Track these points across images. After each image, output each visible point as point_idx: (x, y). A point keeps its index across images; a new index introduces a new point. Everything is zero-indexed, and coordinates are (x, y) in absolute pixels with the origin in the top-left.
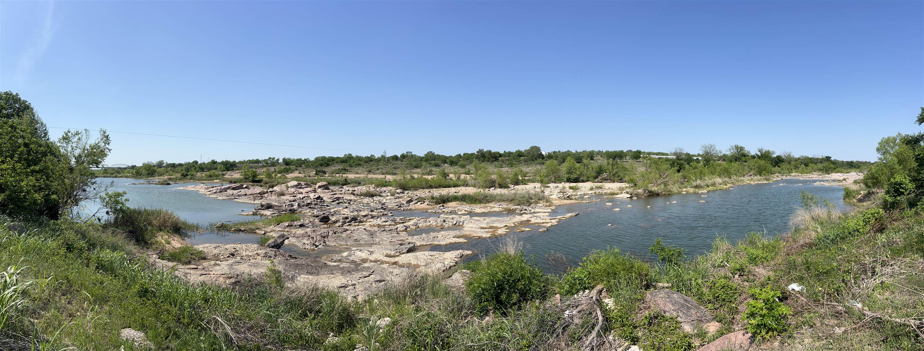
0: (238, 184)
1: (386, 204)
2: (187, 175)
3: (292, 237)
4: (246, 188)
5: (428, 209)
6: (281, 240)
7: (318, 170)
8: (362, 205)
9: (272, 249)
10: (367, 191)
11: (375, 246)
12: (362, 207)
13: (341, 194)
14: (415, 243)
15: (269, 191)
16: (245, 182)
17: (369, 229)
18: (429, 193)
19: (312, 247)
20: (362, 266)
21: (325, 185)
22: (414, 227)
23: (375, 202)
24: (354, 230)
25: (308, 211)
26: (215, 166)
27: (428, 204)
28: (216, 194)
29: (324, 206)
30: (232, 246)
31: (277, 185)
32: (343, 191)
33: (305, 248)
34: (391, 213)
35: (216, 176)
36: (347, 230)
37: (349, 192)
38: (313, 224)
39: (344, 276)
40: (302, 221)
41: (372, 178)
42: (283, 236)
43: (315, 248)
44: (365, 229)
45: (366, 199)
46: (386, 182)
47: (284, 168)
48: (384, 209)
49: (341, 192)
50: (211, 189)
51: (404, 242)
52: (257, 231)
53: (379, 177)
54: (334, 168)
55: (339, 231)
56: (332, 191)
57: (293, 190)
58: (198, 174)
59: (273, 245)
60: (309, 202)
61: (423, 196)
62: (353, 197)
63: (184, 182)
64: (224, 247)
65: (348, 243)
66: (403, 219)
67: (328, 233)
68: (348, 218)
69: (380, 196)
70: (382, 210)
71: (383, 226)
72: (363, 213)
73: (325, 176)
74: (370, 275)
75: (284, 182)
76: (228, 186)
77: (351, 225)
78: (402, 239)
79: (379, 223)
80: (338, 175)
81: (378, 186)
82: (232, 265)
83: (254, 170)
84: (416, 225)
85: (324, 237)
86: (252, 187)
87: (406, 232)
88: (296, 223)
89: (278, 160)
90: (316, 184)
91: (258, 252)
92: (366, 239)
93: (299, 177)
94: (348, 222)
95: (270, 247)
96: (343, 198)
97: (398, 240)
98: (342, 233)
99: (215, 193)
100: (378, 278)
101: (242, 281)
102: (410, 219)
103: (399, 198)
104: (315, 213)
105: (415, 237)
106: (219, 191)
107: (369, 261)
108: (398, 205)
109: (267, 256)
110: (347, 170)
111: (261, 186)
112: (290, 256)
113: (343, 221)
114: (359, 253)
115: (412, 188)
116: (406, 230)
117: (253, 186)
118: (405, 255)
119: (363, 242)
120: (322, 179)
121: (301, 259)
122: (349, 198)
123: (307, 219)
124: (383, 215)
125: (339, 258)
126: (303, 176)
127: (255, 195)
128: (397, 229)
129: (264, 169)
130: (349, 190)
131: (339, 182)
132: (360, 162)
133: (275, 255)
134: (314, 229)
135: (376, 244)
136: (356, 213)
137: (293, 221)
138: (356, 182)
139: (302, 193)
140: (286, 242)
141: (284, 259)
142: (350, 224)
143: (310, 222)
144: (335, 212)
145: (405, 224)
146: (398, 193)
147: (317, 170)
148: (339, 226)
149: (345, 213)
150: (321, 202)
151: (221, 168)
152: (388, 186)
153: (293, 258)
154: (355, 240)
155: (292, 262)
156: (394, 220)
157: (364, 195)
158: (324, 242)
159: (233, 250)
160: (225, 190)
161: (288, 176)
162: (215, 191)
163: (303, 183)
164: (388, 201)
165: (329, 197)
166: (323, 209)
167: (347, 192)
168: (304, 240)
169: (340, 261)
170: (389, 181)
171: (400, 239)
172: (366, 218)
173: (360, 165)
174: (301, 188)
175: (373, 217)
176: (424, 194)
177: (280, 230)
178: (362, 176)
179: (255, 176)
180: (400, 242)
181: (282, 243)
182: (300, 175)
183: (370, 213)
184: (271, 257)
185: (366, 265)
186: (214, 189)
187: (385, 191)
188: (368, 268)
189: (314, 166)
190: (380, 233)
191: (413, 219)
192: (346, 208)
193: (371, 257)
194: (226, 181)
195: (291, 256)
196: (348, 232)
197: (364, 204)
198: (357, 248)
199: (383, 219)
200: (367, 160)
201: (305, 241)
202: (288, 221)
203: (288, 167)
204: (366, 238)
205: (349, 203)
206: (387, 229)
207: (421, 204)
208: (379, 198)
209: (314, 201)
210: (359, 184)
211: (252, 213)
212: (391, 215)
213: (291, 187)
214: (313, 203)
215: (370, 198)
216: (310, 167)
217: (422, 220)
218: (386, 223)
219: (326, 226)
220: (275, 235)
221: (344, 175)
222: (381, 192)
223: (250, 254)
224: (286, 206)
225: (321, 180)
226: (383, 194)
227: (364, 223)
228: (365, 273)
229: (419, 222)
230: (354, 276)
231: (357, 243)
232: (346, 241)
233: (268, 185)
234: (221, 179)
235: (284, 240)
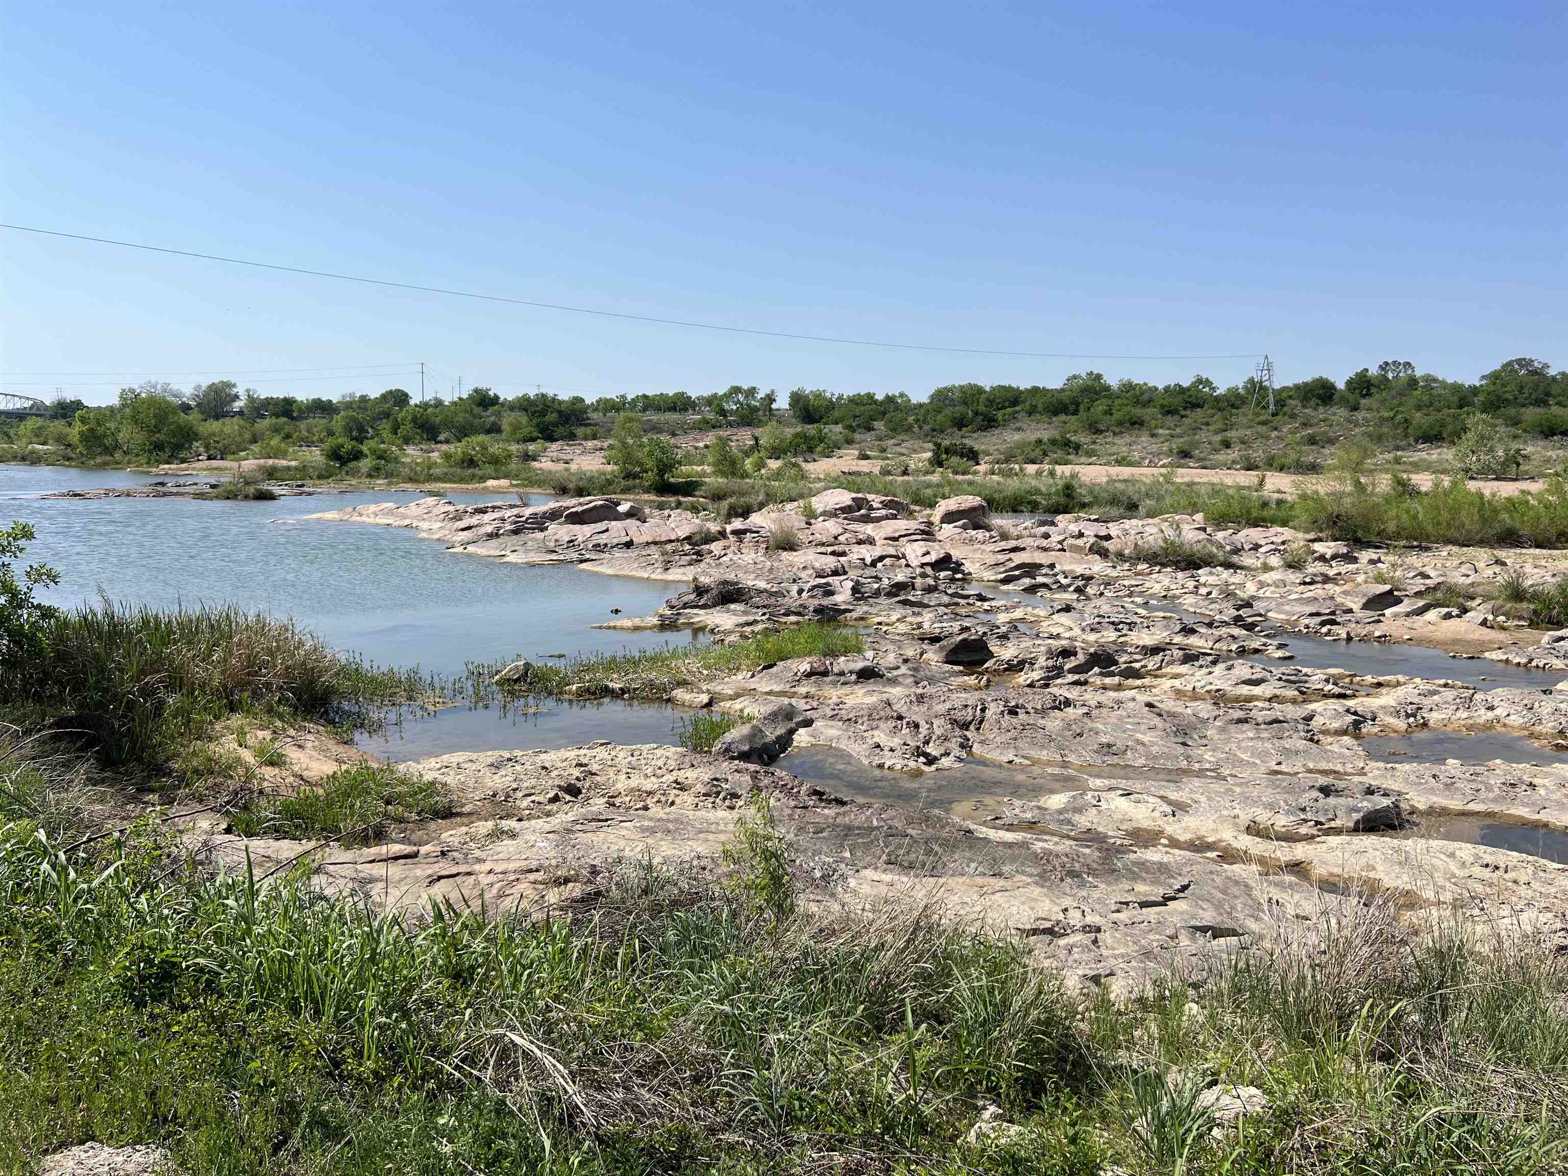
0: (597, 501)
1: (1259, 606)
2: (357, 456)
3: (824, 717)
4: (630, 515)
5: (1484, 646)
6: (780, 731)
7: (946, 443)
8: (1139, 600)
9: (742, 765)
10: (1165, 540)
11: (1196, 782)
12: (1140, 611)
13: (1045, 549)
14: (1399, 794)
15: (729, 528)
16: (626, 490)
17: (1169, 705)
18: (1497, 569)
19: (912, 764)
20: (1132, 856)
21: (973, 510)
22: (1401, 724)
23: (1203, 591)
24: (1100, 706)
25: (894, 618)
26: (489, 417)
27: (1484, 623)
28: (494, 542)
29: (967, 597)
30: (572, 754)
31: (761, 506)
32: (1055, 538)
33: (881, 766)
34: (1281, 647)
35: (495, 461)
36: (1068, 703)
37: (1080, 542)
38: (916, 669)
39: (1049, 888)
40: (870, 654)
41: (1191, 484)
42: (788, 714)
43: (926, 769)
44: (1150, 705)
45: (1161, 577)
46: (1265, 504)
47: (797, 435)
48: (1250, 627)
49: (1045, 543)
50: (474, 520)
51: (1341, 784)
52: (680, 694)
53: (1229, 481)
54: (1017, 437)
55: (1029, 707)
56: (1004, 537)
57: (832, 527)
58: (411, 450)
59: (746, 748)
60: (900, 577)
61: (1458, 578)
62: (1098, 566)
63: (343, 486)
64: (531, 760)
65: (1072, 758)
66: (1342, 677)
67: (983, 710)
68: (1075, 654)
69: (1228, 565)
70: (1236, 631)
71: (1237, 699)
72: (1147, 639)
73: (975, 473)
74: (1166, 900)
75: (794, 493)
76: (552, 505)
77: (1086, 683)
78: (1330, 766)
79: (1218, 684)
80: (1031, 469)
81: (1221, 520)
82: (569, 831)
83: (664, 438)
84: (1413, 712)
85: (965, 726)
86: (656, 512)
87: (1357, 736)
88: (842, 663)
89: (770, 399)
90: (932, 505)
91: (681, 775)
92: (1154, 750)
93: (857, 474)
94: (1071, 671)
95: (733, 758)
96: (1052, 566)
97: (1310, 771)
98: (1043, 712)
99: (492, 536)
100: (1208, 917)
101: (615, 893)
102: (1379, 685)
103: (1327, 579)
104: (926, 626)
105: (1407, 767)
106: (509, 527)
107: (1164, 841)
108: (1318, 614)
109: (718, 793)
110: (1077, 447)
111: (695, 509)
112: (816, 793)
113: (1050, 663)
114: (1118, 804)
115: (1397, 536)
116: (1355, 728)
117: (661, 507)
118: (1345, 838)
119: (1142, 761)
120: (959, 483)
121: (861, 807)
122: (1079, 570)
123: (891, 647)
124: (1242, 652)
125: (1029, 815)
126: (876, 470)
127: (669, 547)
128: (1308, 719)
129: (710, 438)
130: (1081, 535)
131: (1039, 498)
132: (1138, 412)
133: (756, 789)
134: (919, 691)
135: (1200, 774)
136: (1110, 635)
137: (833, 654)
138: (1114, 501)
139: (870, 541)
140: (802, 737)
141: (792, 803)
142: (1082, 677)
143: (906, 661)
144: (1014, 625)
145: (1350, 703)
146: (1322, 558)
147: (938, 445)
148: (1031, 685)
149: (1060, 630)
150: (953, 580)
151: (516, 428)
152: (1274, 521)
153: (829, 802)
154: (1102, 746)
155: (827, 817)
156: (1296, 681)
157: (1155, 555)
158: (962, 746)
159: (576, 773)
160: (539, 523)
161: (809, 467)
162: (489, 529)
163: (875, 500)
164: (1268, 592)
165: (992, 559)
166: (963, 611)
167: (1071, 541)
168: (876, 733)
169: (1031, 826)
170: (1280, 502)
171: (1324, 766)
172: (1158, 658)
173: (1137, 423)
174: (866, 519)
175: (1189, 658)
176: (1464, 569)
177: (777, 688)
178: (1146, 474)
179: (665, 467)
180: (1322, 781)
181: (785, 741)
182: (864, 466)
183: (1178, 639)
184: (735, 796)
185: (1153, 855)
186: (487, 517)
187: (1256, 547)
188: (1163, 868)
189: (926, 427)
190: (1222, 730)
191: (1398, 684)
192: (1067, 609)
193: (1177, 826)
194: (540, 483)
195: (823, 794)
196: (1070, 710)
197: (1152, 596)
198: (1113, 782)
199: (1243, 669)
200: (1177, 401)
201: (880, 736)
202: (810, 654)
203: (811, 429)
204: (1153, 744)
205: (1079, 590)
206: (1260, 716)
207: (1448, 616)
208: (1225, 574)
209: (924, 575)
210: (1132, 508)
211: (655, 621)
212: (1280, 654)
213: (824, 513)
214: (919, 581)
215: (1180, 575)
216: (909, 429)
217: (1449, 694)
218: (1257, 690)
219: (971, 680)
220: (754, 709)
221: (1059, 469)
222: (1237, 551)
223: (650, 784)
224: (800, 592)
225: (957, 488)
226: (1248, 560)
227: (1147, 681)
228: (1144, 889)
229: (1427, 702)
230: (1096, 894)
231: (1110, 760)
232: (1060, 748)
233: (725, 504)
234: (516, 477)
235: (792, 732)
